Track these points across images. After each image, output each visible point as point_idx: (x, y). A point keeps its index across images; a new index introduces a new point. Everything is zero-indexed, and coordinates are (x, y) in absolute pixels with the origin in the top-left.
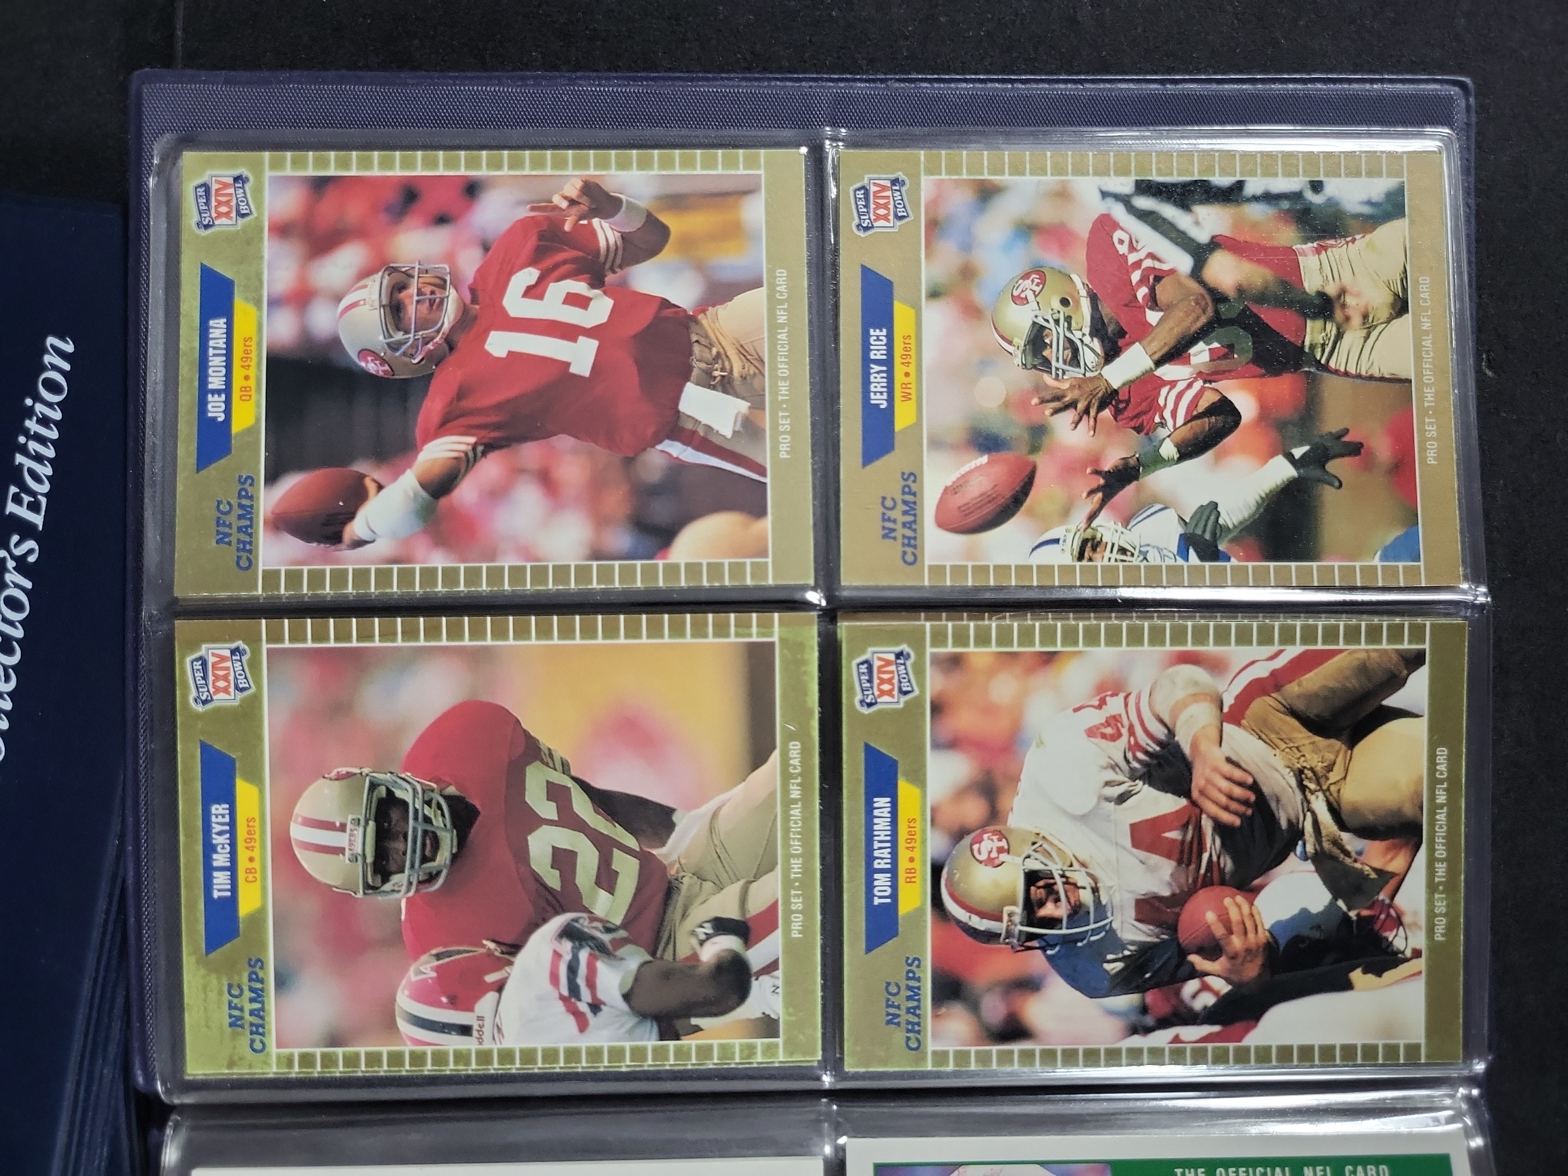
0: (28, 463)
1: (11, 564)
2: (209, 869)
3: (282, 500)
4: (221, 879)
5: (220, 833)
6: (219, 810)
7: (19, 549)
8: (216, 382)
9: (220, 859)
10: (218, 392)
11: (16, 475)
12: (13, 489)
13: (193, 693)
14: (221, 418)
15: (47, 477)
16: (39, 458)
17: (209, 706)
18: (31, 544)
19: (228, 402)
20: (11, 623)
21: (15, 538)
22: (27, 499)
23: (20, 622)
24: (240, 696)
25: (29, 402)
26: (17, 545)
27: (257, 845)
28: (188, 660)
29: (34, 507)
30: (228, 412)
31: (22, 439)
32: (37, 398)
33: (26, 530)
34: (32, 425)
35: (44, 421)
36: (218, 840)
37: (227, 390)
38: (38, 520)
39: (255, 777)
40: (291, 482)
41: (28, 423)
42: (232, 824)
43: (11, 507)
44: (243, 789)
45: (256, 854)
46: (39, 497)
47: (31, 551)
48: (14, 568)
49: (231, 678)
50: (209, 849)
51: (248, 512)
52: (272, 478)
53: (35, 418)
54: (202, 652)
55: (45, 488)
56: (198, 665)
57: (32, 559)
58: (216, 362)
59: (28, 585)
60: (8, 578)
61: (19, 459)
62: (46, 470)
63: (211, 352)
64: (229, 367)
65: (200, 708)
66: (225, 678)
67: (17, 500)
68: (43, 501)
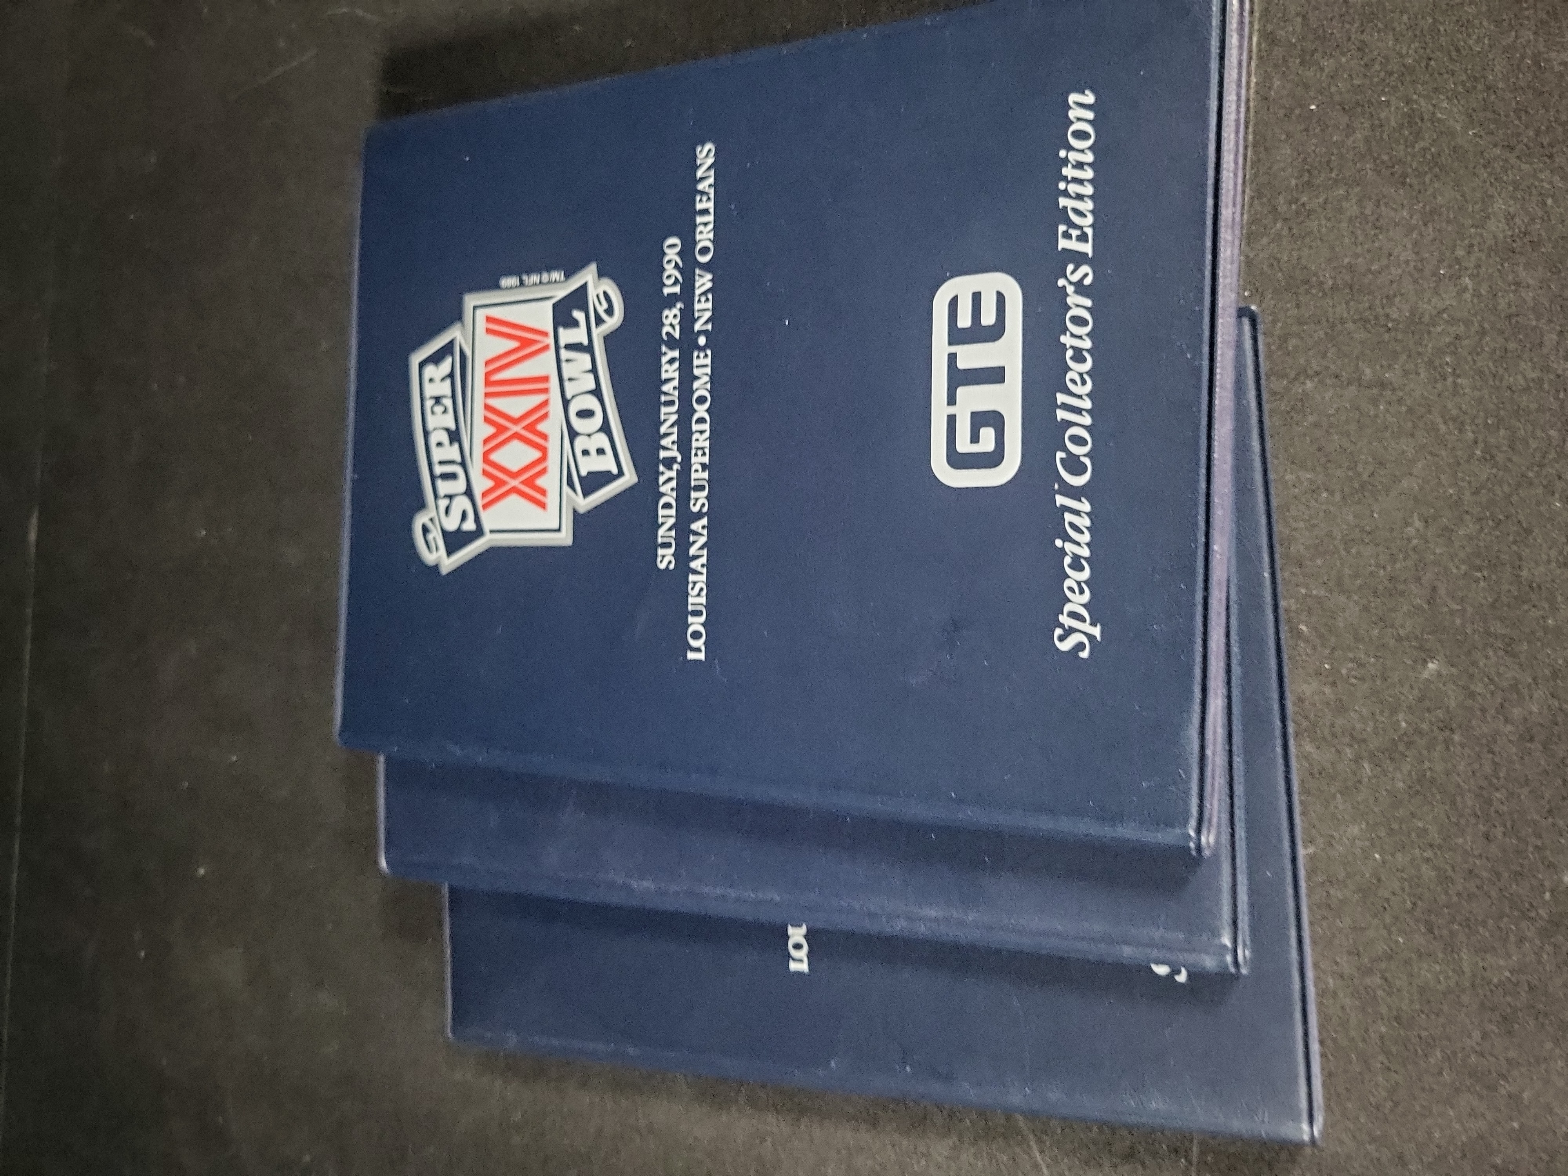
34: (1068, 171)
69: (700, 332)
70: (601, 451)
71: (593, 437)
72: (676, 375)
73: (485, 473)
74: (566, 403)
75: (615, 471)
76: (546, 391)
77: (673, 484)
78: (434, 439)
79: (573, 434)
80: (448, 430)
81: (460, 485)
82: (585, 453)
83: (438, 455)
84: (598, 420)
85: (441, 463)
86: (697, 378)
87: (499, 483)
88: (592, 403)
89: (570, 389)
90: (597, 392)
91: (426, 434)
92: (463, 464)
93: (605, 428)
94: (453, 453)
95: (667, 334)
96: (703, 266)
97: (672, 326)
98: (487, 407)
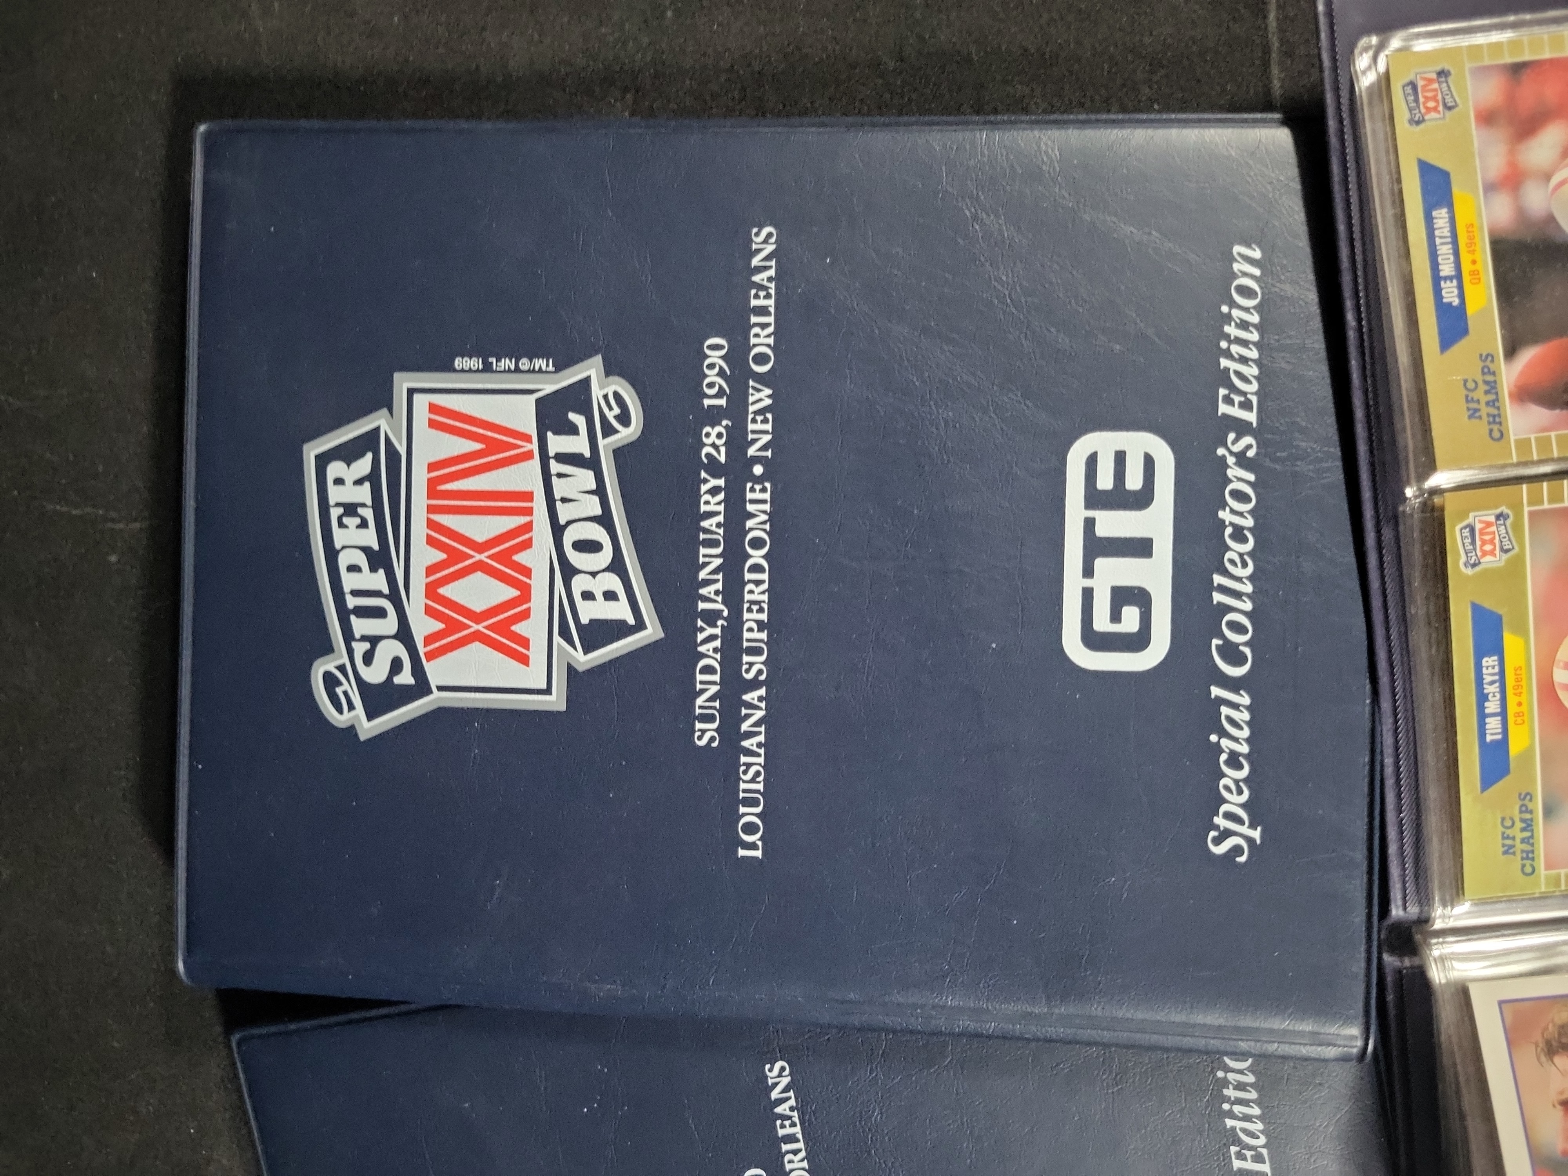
0: (1233, 366)
1: (1231, 460)
2: (1482, 716)
3: (1522, 373)
4: (1493, 725)
5: (1492, 683)
6: (1490, 662)
7: (1236, 445)
8: (1447, 269)
9: (1492, 706)
10: (1450, 278)
11: (1224, 378)
12: (1222, 392)
13: (1463, 559)
14: (1456, 302)
15: (1255, 377)
16: (1243, 360)
17: (1477, 569)
18: (1248, 440)
19: (1460, 287)
20: (1241, 514)
21: (1232, 436)
22: (1237, 399)
23: (1249, 512)
24: (1505, 557)
25: (1225, 309)
26: (1234, 442)
27: (1524, 690)
28: (1458, 528)
29: (1246, 405)
30: (1462, 295)
31: (1224, 344)
32: (1233, 304)
33: (1242, 428)
35: (1244, 325)
36: (1489, 689)
37: (1459, 276)
38: (1251, 417)
39: (1521, 630)
40: (1528, 355)
41: (1227, 329)
42: (1502, 673)
43: (1223, 408)
44: (1510, 641)
45: (1524, 698)
46: (1249, 396)
47: (1249, 447)
48: (1235, 464)
49: (1497, 541)
50: (1482, 698)
51: (1492, 387)
52: (1511, 352)
53: (1233, 323)
54: (1470, 520)
55: (1254, 387)
56: (1466, 532)
57: (1251, 453)
58: (1444, 250)
59: (1251, 477)
60: (1230, 473)
61: (1224, 362)
62: (1252, 371)
63: (1438, 241)
64: (1456, 254)
65: (1469, 572)
66: (1492, 542)
67: (1228, 401)
68: (1254, 400)
69: (756, 460)
70: (610, 596)
71: (599, 576)
72: (721, 508)
73: (430, 612)
74: (558, 530)
75: (631, 621)
76: (529, 512)
77: (717, 643)
78: (344, 560)
79: (569, 572)
80: (366, 550)
81: (389, 625)
82: (588, 596)
83: (349, 581)
84: (606, 556)
85: (356, 593)
86: (752, 516)
87: (452, 626)
88: (598, 533)
89: (564, 513)
90: (605, 520)
91: (332, 554)
92: (394, 597)
93: (617, 566)
94: (378, 581)
95: (708, 455)
96: (761, 379)
97: (714, 445)
98: (431, 524)
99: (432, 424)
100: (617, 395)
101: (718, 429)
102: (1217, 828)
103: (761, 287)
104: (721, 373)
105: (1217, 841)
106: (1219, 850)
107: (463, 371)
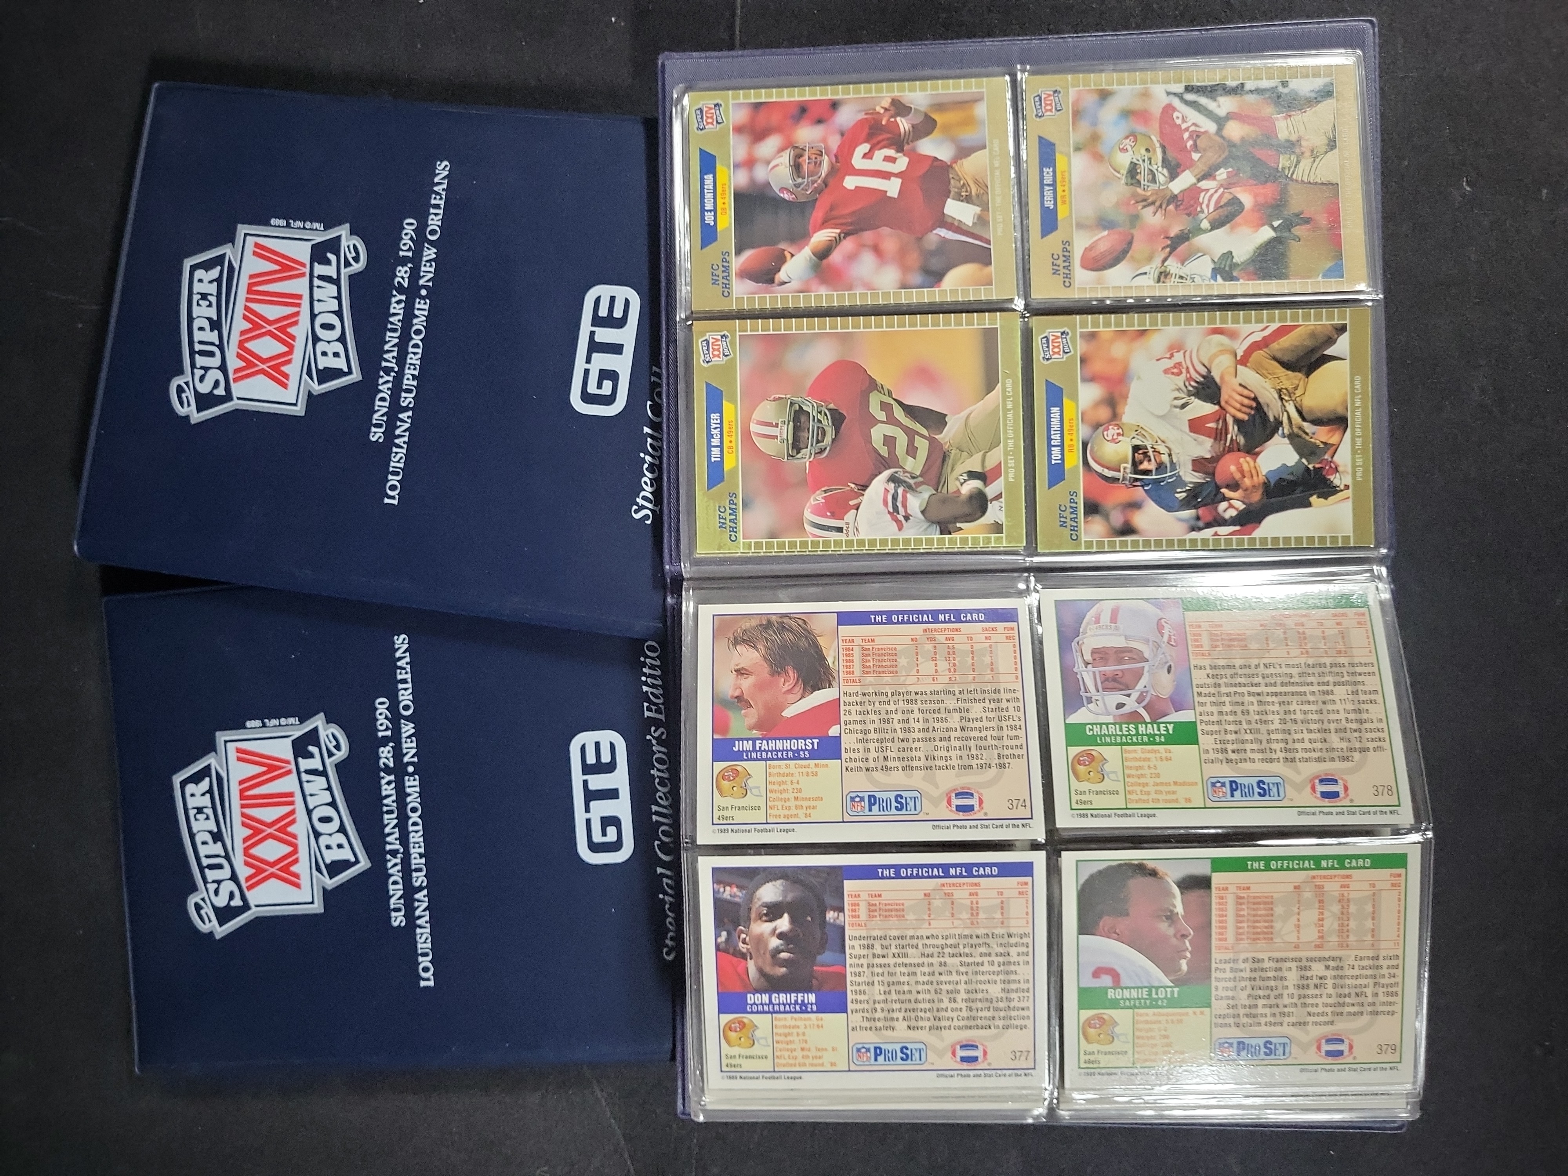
2: (709, 446)
3: (744, 263)
4: (716, 452)
5: (716, 428)
6: (715, 417)
8: (709, 206)
9: (715, 441)
10: (710, 211)
13: (702, 358)
14: (712, 223)
17: (710, 364)
19: (715, 216)
24: (725, 358)
27: (733, 434)
28: (700, 341)
30: (715, 220)
36: (714, 432)
37: (715, 210)
39: (733, 400)
40: (748, 254)
42: (721, 423)
44: (726, 406)
45: (733, 439)
49: (721, 350)
50: (710, 436)
51: (727, 269)
52: (738, 252)
54: (707, 337)
56: (705, 344)
58: (709, 196)
63: (706, 191)
64: (715, 198)
65: (705, 365)
66: (718, 350)
69: (423, 286)
70: (336, 355)
71: (332, 344)
72: (401, 312)
73: (238, 356)
74: (313, 316)
75: (346, 370)
76: (298, 305)
77: (389, 385)
78: (196, 324)
79: (316, 339)
80: (209, 319)
82: (324, 354)
83: (198, 336)
85: (200, 342)
86: (417, 317)
87: (250, 365)
88: (334, 320)
89: (318, 308)
90: (339, 314)
91: (190, 320)
92: (221, 347)
93: (342, 339)
95: (399, 283)
96: (431, 243)
97: (403, 278)
98: (247, 308)
99: (255, 254)
100: (354, 246)
101: (406, 268)
102: (637, 504)
103: (437, 193)
104: (411, 239)
105: (636, 512)
106: (637, 516)
107: (275, 226)
